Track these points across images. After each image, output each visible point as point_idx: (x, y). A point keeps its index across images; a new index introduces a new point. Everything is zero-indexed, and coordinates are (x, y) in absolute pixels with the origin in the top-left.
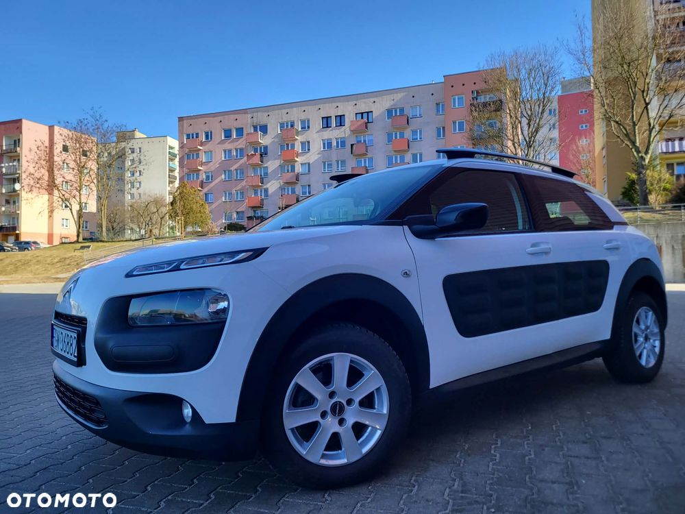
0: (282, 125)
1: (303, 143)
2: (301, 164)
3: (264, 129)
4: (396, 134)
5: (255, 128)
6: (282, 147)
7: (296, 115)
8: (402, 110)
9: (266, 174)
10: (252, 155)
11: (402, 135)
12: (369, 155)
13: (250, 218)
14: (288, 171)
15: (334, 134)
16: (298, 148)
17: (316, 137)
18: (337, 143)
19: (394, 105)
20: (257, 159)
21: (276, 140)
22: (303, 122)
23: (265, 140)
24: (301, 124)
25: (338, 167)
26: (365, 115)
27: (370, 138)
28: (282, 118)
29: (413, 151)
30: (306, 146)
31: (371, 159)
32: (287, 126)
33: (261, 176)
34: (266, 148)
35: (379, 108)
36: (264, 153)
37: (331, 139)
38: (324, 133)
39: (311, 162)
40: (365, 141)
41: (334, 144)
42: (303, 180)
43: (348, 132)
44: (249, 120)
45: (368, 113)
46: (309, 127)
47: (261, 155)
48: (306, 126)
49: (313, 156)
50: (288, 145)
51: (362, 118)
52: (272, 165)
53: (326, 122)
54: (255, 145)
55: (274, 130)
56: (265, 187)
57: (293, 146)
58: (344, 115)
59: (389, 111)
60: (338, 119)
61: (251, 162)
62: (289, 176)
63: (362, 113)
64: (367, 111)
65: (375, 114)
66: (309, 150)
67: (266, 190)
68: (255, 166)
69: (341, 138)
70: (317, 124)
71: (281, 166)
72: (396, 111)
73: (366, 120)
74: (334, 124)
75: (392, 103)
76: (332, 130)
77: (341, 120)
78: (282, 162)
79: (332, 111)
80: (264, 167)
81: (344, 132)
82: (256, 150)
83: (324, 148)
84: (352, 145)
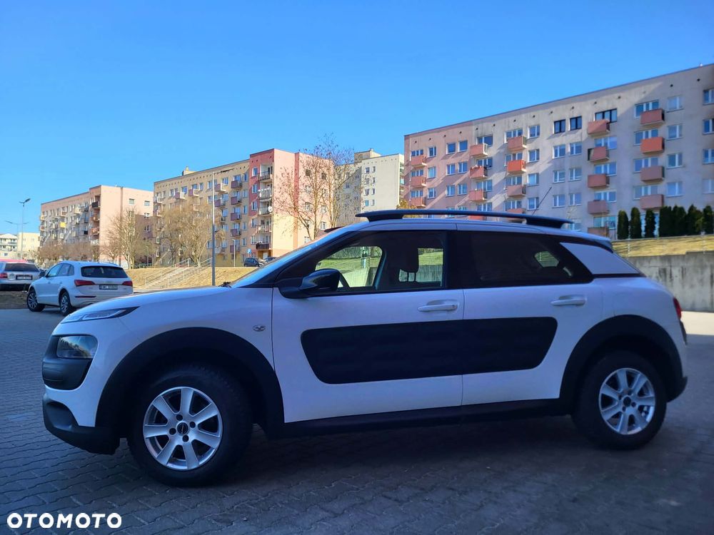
0: (509, 134)
1: (531, 153)
2: (529, 175)
3: (489, 140)
4: (647, 133)
5: (480, 140)
6: (508, 158)
7: (525, 122)
8: (656, 103)
9: (490, 188)
10: (476, 168)
11: (655, 133)
12: (611, 160)
14: (514, 183)
15: (568, 139)
16: (526, 157)
17: (547, 145)
18: (572, 149)
19: (645, 98)
20: (480, 173)
21: (502, 151)
22: (532, 129)
23: (489, 152)
24: (530, 131)
25: (572, 176)
26: (607, 115)
27: (614, 139)
28: (509, 127)
29: (668, 151)
30: (535, 155)
31: (613, 165)
32: (514, 135)
33: (485, 189)
34: (490, 160)
35: (624, 104)
36: (488, 165)
37: (564, 145)
38: (556, 138)
39: (540, 173)
40: (606, 144)
41: (569, 150)
42: (531, 193)
43: (585, 135)
44: (474, 132)
45: (611, 111)
46: (538, 134)
47: (485, 168)
48: (535, 132)
49: (542, 166)
50: (514, 155)
51: (603, 117)
52: (497, 177)
53: (560, 125)
54: (479, 158)
55: (500, 140)
56: (488, 202)
57: (520, 156)
58: (581, 117)
59: (639, 107)
60: (574, 121)
61: (474, 176)
62: (514, 189)
63: (603, 113)
64: (609, 109)
65: (620, 112)
66: (538, 159)
67: (490, 205)
68: (478, 180)
69: (576, 143)
70: (548, 128)
71: (507, 180)
72: (648, 105)
73: (607, 119)
74: (568, 127)
75: (643, 96)
76: (566, 135)
77: (576, 122)
78: (508, 174)
79: (566, 113)
80: (488, 181)
81: (581, 135)
82: (480, 163)
83: (556, 155)
84: (589, 151)
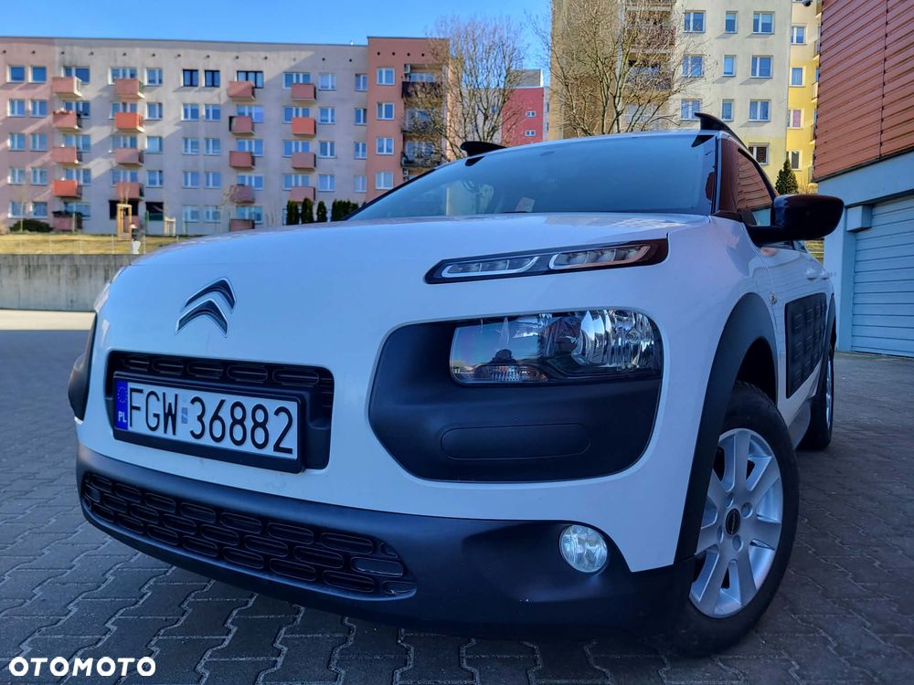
0: (115, 73)
1: (151, 106)
2: (149, 138)
3: (84, 74)
4: (297, 110)
5: (68, 70)
6: (115, 107)
7: (139, 60)
8: (307, 76)
9: (87, 146)
10: (62, 113)
11: (306, 113)
12: (257, 136)
13: (57, 214)
14: (125, 145)
15: (202, 97)
16: (143, 111)
17: (174, 99)
18: (207, 111)
19: (295, 66)
20: (70, 121)
21: (105, 94)
22: (151, 72)
23: (80, 92)
24: (149, 76)
25: (208, 148)
26: (251, 76)
27: (259, 110)
28: (116, 61)
29: (320, 137)
30: (156, 109)
31: (259, 143)
32: (124, 75)
33: (78, 148)
34: (86, 105)
35: (273, 68)
36: (83, 113)
37: (197, 105)
38: (187, 93)
39: (164, 136)
40: (250, 114)
41: (203, 112)
42: (150, 163)
43: (224, 98)
44: (58, 57)
45: (256, 72)
46: (160, 81)
47: (78, 116)
48: (156, 79)
49: (170, 124)
50: (125, 104)
51: (247, 79)
52: (98, 132)
53: (190, 76)
54: (67, 99)
55: (102, 78)
56: (85, 167)
57: (134, 107)
58: (218, 71)
59: (288, 75)
60: (209, 75)
61: (60, 124)
62: (127, 154)
63: (247, 73)
64: (255, 69)
65: (267, 76)
66: (161, 116)
67: (87, 172)
68: (67, 132)
69: (214, 105)
70: (175, 78)
71: (114, 137)
72: (298, 76)
73: (253, 83)
74: (202, 82)
75: (293, 63)
76: (199, 91)
77: (213, 77)
78: (116, 130)
79: (200, 63)
80: (84, 136)
81: (219, 96)
82: (68, 106)
83: (186, 116)
84: (231, 118)
